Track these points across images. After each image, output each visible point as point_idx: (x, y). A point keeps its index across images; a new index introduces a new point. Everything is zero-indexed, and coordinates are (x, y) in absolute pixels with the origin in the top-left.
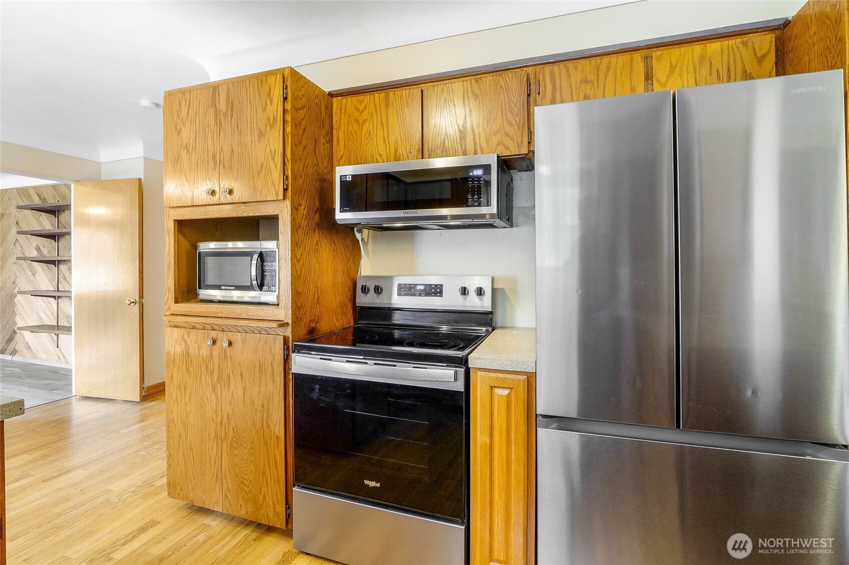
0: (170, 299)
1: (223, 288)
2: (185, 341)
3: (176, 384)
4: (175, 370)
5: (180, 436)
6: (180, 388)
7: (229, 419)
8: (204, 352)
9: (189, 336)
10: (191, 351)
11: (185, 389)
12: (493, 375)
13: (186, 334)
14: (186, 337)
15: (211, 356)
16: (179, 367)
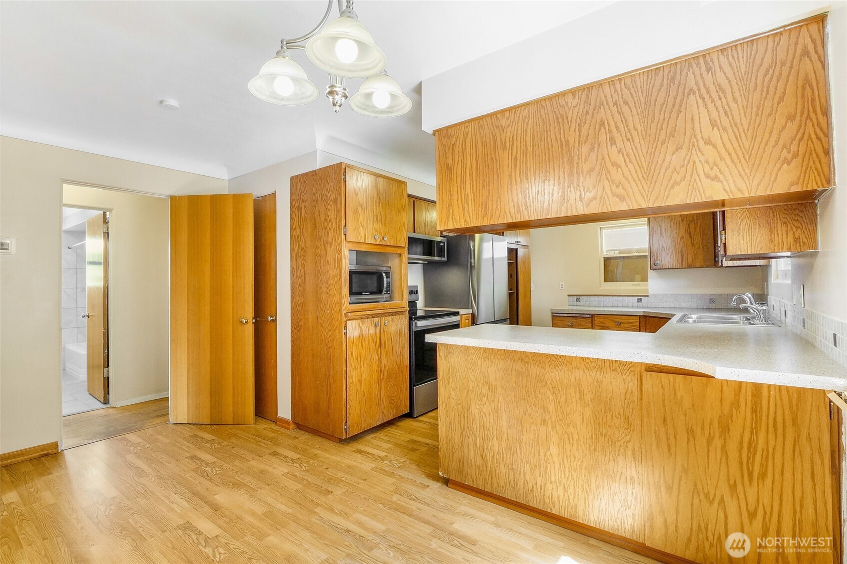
0: (346, 302)
1: (363, 294)
2: (361, 328)
3: (354, 357)
4: (354, 348)
5: (357, 390)
6: (357, 359)
7: (385, 366)
8: (372, 331)
9: (363, 324)
10: (364, 333)
11: (360, 358)
12: (466, 316)
13: (361, 323)
14: (361, 325)
15: (376, 333)
16: (356, 346)
